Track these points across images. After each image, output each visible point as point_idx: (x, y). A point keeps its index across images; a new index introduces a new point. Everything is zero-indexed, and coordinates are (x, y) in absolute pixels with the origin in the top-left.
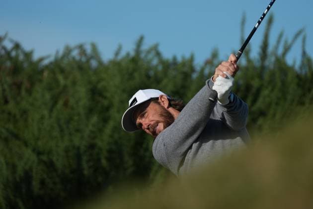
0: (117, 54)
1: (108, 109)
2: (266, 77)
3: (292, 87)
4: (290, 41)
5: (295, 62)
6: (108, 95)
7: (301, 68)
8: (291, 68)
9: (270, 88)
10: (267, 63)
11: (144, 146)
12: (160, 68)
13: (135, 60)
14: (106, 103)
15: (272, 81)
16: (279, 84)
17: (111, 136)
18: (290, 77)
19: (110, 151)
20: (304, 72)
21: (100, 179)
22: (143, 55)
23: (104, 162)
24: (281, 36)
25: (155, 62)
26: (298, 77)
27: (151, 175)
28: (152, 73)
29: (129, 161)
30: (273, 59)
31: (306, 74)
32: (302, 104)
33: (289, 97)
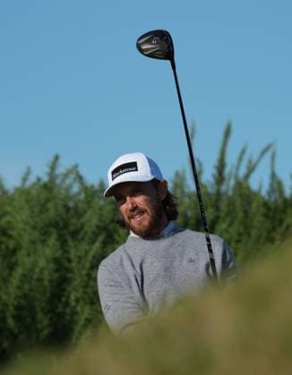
0: (25, 180)
1: (14, 252)
2: (223, 206)
3: (258, 220)
4: (255, 158)
5: (261, 187)
6: (14, 233)
7: (269, 193)
8: (256, 194)
9: (228, 220)
10: (223, 188)
11: (64, 299)
12: (82, 196)
13: (48, 187)
14: (11, 244)
15: (231, 212)
16: (240, 215)
17: (19, 288)
18: (254, 205)
19: (18, 308)
20: (273, 199)
21: (6, 344)
22: (58, 181)
23: (11, 322)
24: (243, 152)
25: (76, 189)
26: (266, 205)
27: (74, 337)
28: (71, 204)
29: (43, 321)
30: (232, 182)
31: (276, 201)
32: (271, 240)
33: (254, 233)
